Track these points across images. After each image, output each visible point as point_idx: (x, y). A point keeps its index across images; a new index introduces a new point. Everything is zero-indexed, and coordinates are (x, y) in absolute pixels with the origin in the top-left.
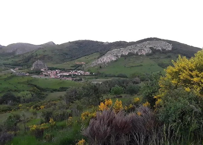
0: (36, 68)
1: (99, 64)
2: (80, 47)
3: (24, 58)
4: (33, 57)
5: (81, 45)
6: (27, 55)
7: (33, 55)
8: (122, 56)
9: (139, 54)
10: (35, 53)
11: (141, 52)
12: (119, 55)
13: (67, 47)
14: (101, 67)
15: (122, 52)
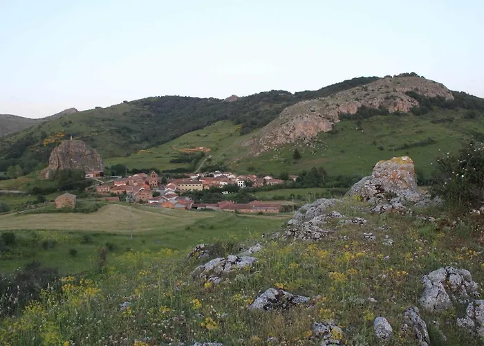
0: (65, 170)
1: (280, 146)
2: (159, 112)
3: (7, 147)
4: (34, 143)
5: (160, 109)
6: (14, 140)
7: (33, 136)
8: (342, 117)
9: (392, 110)
10: (40, 133)
11: (395, 105)
12: (333, 114)
13: (124, 114)
14: (297, 156)
15: (338, 105)
